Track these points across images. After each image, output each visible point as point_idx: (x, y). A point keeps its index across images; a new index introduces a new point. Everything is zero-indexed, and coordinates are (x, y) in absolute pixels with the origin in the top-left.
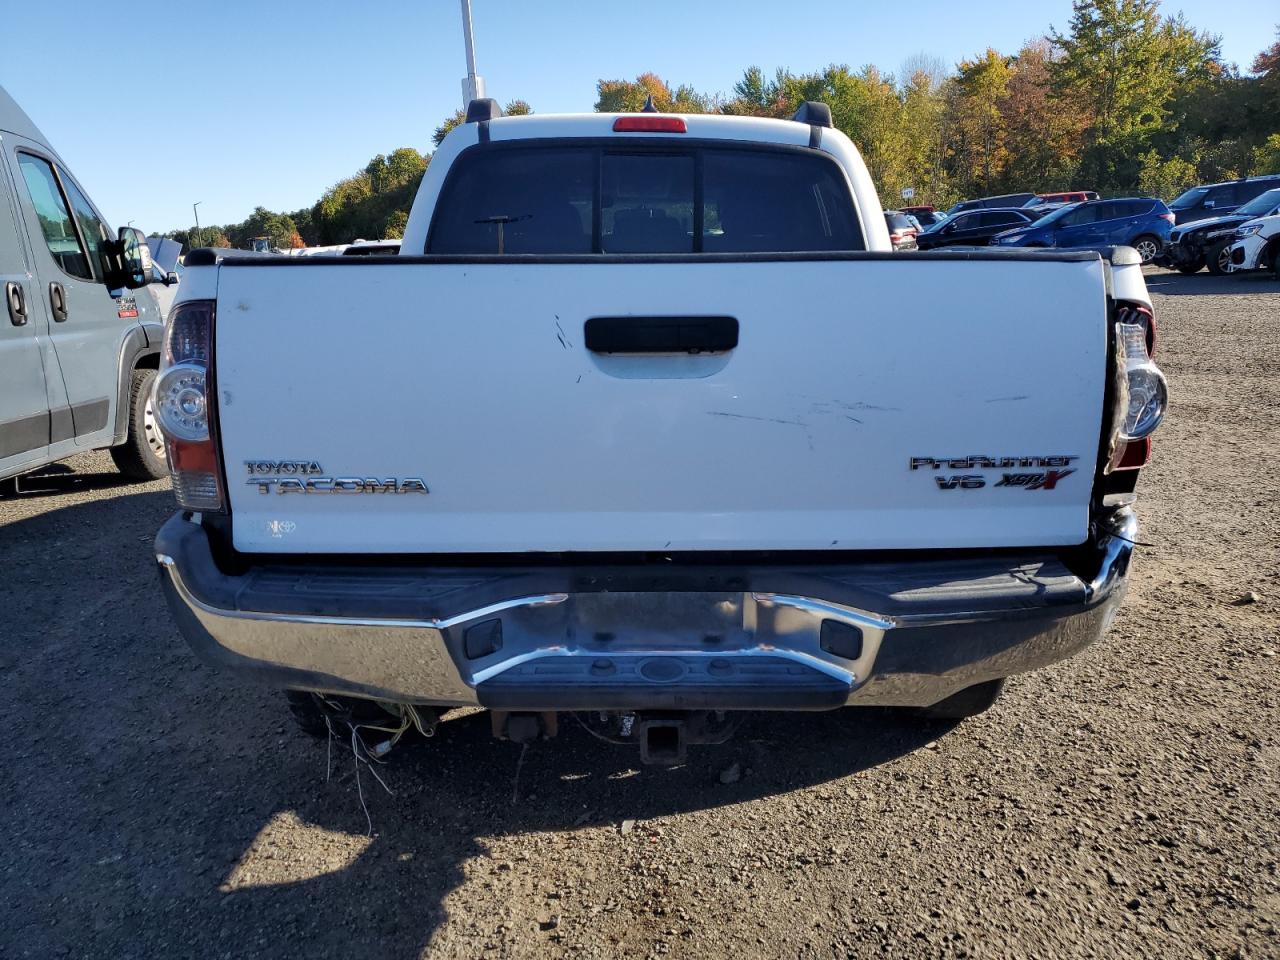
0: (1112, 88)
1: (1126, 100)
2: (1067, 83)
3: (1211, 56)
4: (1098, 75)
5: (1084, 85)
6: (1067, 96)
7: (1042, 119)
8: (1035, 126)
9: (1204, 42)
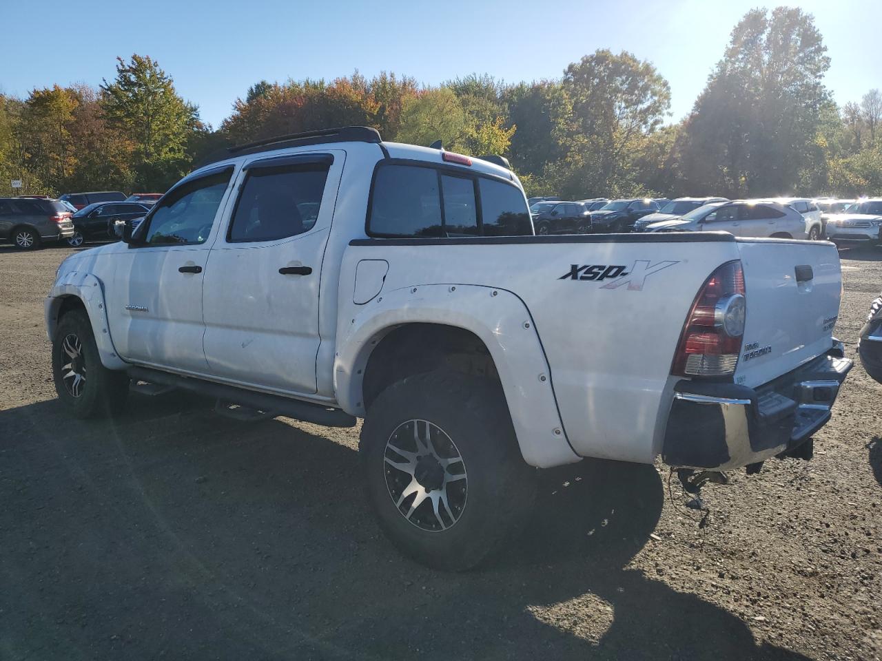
0: (148, 127)
1: (157, 137)
2: (120, 119)
3: (194, 116)
4: (138, 117)
5: (130, 122)
6: (118, 127)
7: (102, 141)
8: (98, 145)
9: (189, 107)
